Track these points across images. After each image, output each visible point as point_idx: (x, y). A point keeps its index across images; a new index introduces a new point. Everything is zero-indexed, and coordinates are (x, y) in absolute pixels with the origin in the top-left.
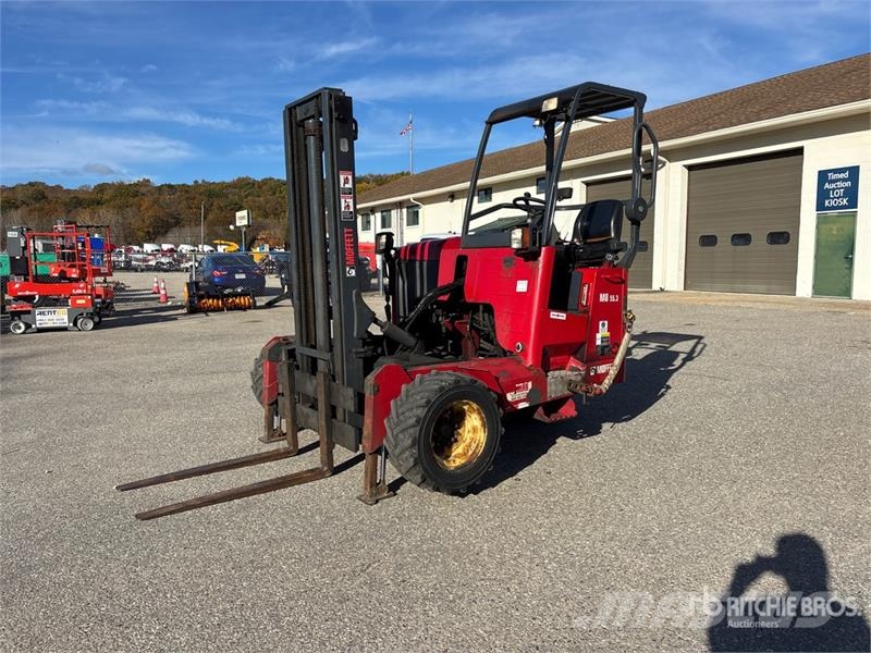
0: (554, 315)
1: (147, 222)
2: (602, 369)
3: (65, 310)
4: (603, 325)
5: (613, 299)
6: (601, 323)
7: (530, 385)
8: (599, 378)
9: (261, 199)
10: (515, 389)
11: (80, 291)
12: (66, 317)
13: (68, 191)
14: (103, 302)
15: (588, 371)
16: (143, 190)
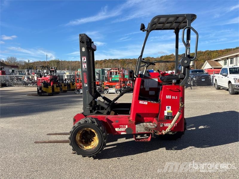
0: (141, 102)
1: (172, 65)
2: (166, 125)
3: (114, 89)
4: (168, 108)
5: (174, 97)
6: (167, 107)
7: (127, 126)
8: (165, 128)
9: (204, 57)
10: (119, 127)
11: (117, 85)
12: (115, 90)
13: (155, 58)
14: (128, 87)
15: (159, 125)
16: (172, 57)
